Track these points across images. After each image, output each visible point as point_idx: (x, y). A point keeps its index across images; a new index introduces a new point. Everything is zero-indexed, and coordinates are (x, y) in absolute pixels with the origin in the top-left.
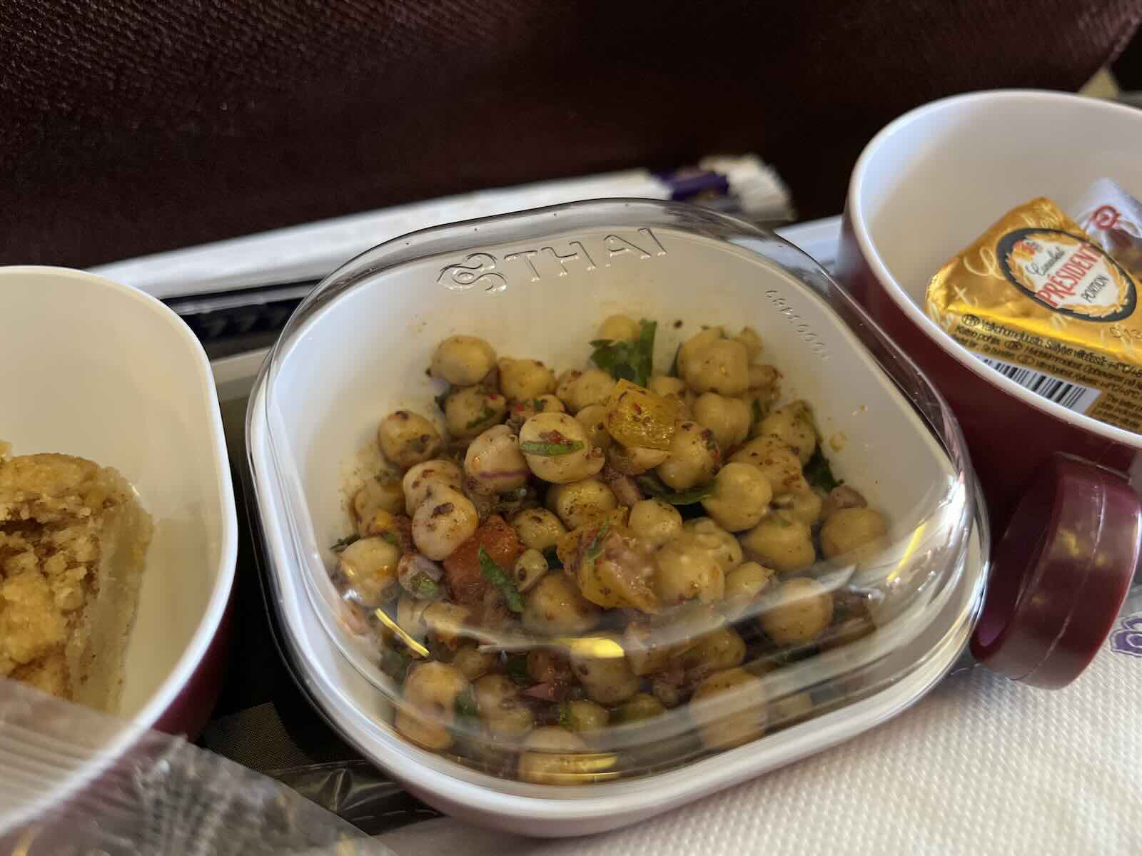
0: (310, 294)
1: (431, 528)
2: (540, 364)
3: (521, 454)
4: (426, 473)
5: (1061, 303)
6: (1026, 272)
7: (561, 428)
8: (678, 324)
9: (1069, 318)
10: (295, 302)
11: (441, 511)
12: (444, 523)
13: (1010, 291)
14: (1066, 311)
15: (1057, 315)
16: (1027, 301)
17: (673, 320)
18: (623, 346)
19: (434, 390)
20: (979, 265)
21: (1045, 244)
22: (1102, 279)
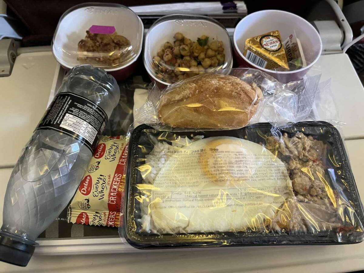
0: (160, 18)
1: (165, 57)
2: (190, 40)
3: (179, 50)
4: (168, 50)
5: (265, 47)
6: (263, 42)
7: (185, 47)
8: (213, 39)
9: (264, 49)
10: (157, 19)
11: (167, 55)
12: (167, 56)
13: (259, 43)
14: (265, 48)
15: (263, 49)
16: (260, 45)
17: (213, 38)
18: (202, 40)
19: (174, 40)
20: (257, 39)
21: (271, 38)
22: (276, 45)
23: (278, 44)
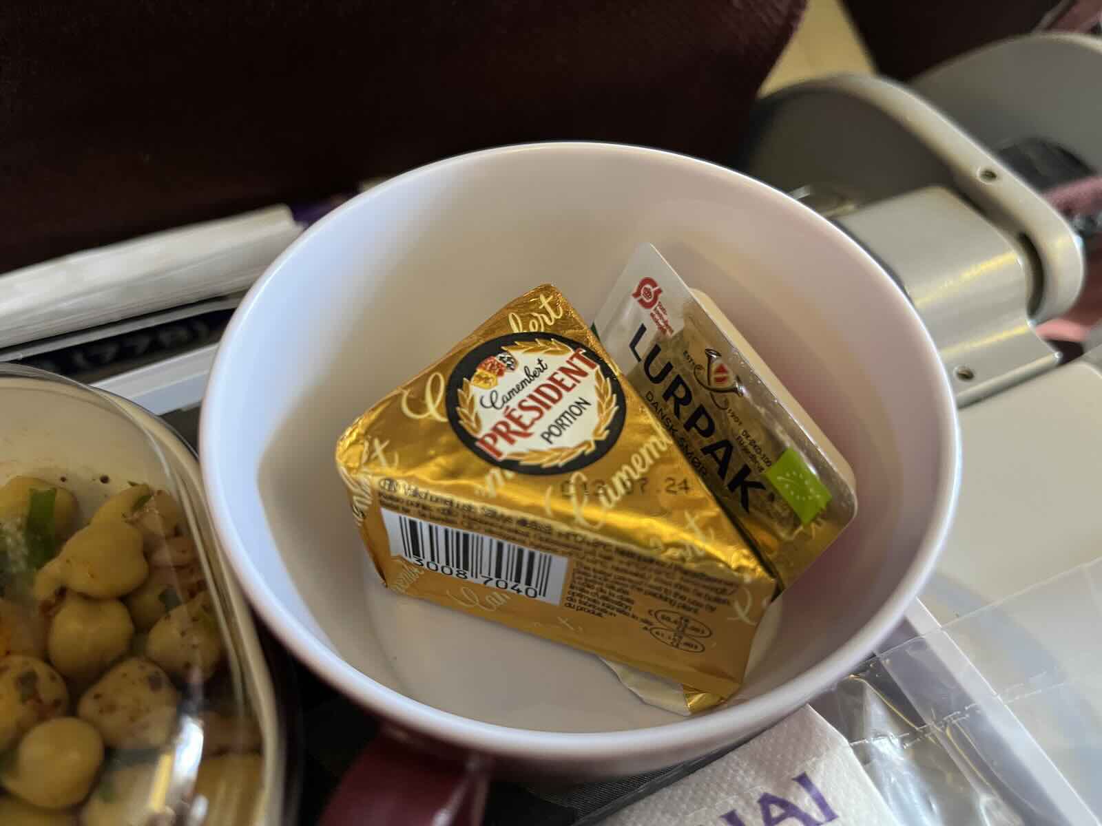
6: (478, 407)
8: (105, 480)
13: (449, 437)
15: (496, 472)
16: (466, 453)
20: (418, 404)
21: (524, 357)
22: (582, 404)
23: (589, 386)
